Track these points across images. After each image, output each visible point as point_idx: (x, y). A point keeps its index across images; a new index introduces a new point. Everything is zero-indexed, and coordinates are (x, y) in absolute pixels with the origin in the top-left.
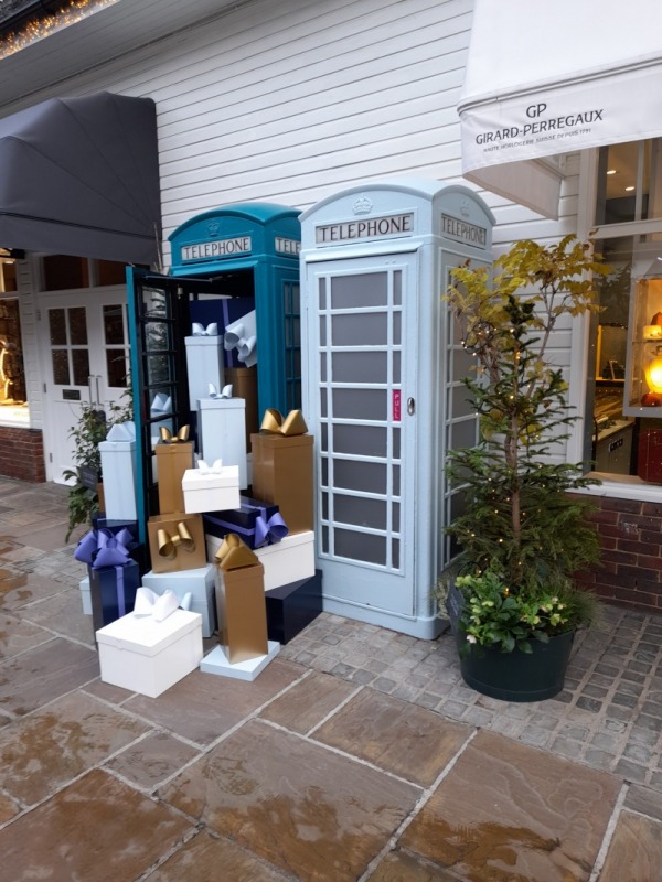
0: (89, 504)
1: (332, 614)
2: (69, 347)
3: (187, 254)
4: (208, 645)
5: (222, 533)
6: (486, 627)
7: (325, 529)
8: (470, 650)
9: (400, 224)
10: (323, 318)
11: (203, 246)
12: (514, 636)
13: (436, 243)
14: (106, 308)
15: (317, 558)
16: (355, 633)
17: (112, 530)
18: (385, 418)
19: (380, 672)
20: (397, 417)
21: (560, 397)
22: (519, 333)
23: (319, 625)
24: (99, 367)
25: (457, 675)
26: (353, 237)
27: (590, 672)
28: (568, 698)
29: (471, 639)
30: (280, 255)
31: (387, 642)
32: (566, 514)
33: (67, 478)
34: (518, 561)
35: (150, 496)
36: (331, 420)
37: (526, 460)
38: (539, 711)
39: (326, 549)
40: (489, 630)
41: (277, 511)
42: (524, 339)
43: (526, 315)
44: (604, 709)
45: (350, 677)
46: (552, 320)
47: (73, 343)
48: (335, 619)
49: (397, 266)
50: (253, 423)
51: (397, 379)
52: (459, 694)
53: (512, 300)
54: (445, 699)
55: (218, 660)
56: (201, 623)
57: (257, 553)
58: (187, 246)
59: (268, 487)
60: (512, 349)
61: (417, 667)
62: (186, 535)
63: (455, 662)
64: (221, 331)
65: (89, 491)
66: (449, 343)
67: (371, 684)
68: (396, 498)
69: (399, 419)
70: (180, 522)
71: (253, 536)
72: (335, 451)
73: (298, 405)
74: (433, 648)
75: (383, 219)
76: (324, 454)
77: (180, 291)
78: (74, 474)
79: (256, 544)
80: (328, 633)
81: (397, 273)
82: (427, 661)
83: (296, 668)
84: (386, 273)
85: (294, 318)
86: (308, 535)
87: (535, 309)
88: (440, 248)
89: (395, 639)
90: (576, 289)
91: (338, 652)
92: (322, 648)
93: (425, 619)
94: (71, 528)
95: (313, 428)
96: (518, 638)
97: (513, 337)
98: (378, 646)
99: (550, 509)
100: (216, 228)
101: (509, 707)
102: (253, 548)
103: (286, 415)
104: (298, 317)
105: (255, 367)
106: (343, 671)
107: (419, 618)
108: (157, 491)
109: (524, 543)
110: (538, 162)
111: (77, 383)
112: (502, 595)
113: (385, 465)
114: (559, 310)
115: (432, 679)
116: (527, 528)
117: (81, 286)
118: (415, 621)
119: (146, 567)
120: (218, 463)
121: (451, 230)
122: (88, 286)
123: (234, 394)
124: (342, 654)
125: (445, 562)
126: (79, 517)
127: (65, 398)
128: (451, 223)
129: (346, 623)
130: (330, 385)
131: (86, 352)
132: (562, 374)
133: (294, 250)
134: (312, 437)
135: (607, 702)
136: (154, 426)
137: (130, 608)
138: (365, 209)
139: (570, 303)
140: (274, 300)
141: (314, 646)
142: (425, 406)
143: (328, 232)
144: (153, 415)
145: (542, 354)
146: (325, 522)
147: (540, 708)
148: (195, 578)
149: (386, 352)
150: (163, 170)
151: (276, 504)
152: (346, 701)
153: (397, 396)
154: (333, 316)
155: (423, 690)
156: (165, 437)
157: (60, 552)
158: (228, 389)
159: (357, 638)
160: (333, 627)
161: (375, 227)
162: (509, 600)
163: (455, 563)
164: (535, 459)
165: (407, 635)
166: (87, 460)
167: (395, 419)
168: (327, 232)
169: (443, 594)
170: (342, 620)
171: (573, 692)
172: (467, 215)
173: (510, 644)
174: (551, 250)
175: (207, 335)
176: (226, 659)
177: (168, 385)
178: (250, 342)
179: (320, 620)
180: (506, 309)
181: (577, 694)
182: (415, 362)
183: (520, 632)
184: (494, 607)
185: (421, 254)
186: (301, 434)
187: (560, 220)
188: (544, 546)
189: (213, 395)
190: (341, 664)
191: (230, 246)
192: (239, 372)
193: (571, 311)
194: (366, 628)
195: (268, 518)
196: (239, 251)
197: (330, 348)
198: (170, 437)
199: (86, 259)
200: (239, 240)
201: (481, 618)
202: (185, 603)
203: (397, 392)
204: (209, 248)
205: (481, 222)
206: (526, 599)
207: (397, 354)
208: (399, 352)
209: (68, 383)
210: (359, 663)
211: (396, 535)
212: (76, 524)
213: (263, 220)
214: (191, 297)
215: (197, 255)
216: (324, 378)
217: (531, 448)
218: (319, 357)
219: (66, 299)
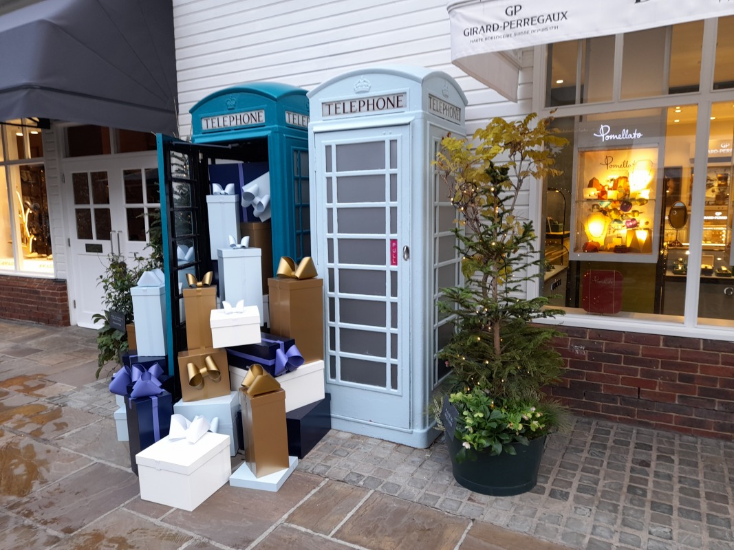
0: (117, 343)
1: (339, 431)
2: (92, 207)
3: (206, 125)
4: (235, 463)
5: (245, 364)
6: (477, 434)
7: (333, 358)
8: (465, 454)
9: (394, 101)
10: (329, 179)
11: (221, 119)
12: (501, 441)
13: (425, 118)
14: (126, 173)
15: (326, 383)
16: (360, 446)
17: (145, 365)
18: (384, 263)
19: (386, 477)
20: (394, 261)
21: (529, 244)
22: (498, 191)
23: (329, 441)
24: (119, 223)
25: (450, 477)
26: (355, 112)
27: (556, 468)
28: (541, 491)
29: (466, 445)
30: (289, 126)
31: (389, 452)
32: (540, 338)
33: (96, 321)
34: (501, 379)
35: (177, 334)
36: (337, 265)
37: (505, 295)
38: (521, 503)
39: (333, 375)
40: (480, 437)
41: (294, 344)
42: (501, 196)
43: (503, 176)
44: (571, 498)
45: (361, 483)
46: (520, 181)
47: (95, 202)
48: (342, 435)
49: (393, 137)
50: (268, 269)
51: (394, 230)
52: (454, 493)
53: (492, 165)
54: (442, 497)
55: (245, 475)
56: (229, 443)
57: (279, 380)
58: (207, 117)
59: (284, 323)
60: (492, 205)
61: (416, 471)
62: (213, 367)
63: (447, 466)
64: (238, 191)
65: (117, 332)
66: (435, 201)
67: (379, 489)
68: (394, 330)
69: (396, 264)
70: (206, 356)
71: (274, 366)
72: (340, 291)
73: (309, 255)
74: (427, 455)
75: (381, 97)
76: (332, 294)
77: (200, 156)
78: (103, 317)
79: (276, 374)
80: (338, 447)
81: (393, 142)
82: (424, 466)
83: (314, 478)
84: (384, 142)
85: (303, 180)
86: (319, 364)
87: (509, 171)
88: (428, 122)
89: (395, 449)
90: (537, 157)
91: (348, 463)
92: (334, 460)
93: (419, 431)
94: (101, 365)
95: (322, 273)
96: (505, 442)
97: (493, 194)
98: (382, 456)
99: (525, 335)
100: (234, 102)
101: (496, 500)
102: (275, 376)
103: (299, 262)
104: (307, 179)
105: (269, 220)
106: (355, 479)
107: (414, 431)
108: (185, 330)
109: (505, 363)
110: (502, 54)
111: (98, 238)
112: (489, 407)
113: (384, 303)
114: (526, 174)
115: (430, 482)
116: (506, 351)
117: (101, 153)
118: (412, 433)
119: (177, 396)
120: (241, 303)
121: (435, 108)
122: (109, 152)
123: (251, 245)
124: (352, 464)
125: (434, 382)
126: (108, 355)
127: (87, 251)
128: (435, 102)
129: (352, 438)
130: (336, 235)
131: (107, 212)
132: (533, 224)
133: (301, 123)
134: (322, 280)
135: (573, 492)
136: (181, 273)
137: (165, 432)
138: (364, 88)
139: (534, 168)
140: (285, 164)
141: (327, 459)
142: (417, 253)
143: (333, 108)
144: (180, 264)
145: (512, 210)
146: (333, 353)
147: (521, 500)
148: (222, 404)
149: (385, 208)
150: (178, 54)
151: (292, 337)
152: (360, 504)
153: (394, 244)
154: (338, 178)
155: (423, 491)
156: (191, 282)
157: (89, 387)
158: (245, 240)
159: (363, 450)
160: (341, 441)
161: (373, 104)
162: (495, 411)
163: (442, 383)
164: (511, 294)
165: (405, 445)
166: (115, 305)
167: (392, 264)
168: (331, 108)
169: (438, 409)
170: (348, 436)
171: (545, 485)
172: (447, 96)
173: (498, 448)
174: (517, 125)
175: (226, 194)
176: (252, 474)
177: (191, 238)
178: (264, 201)
179: (329, 437)
180: (487, 172)
181: (548, 486)
182: (409, 216)
183: (506, 438)
184: (484, 418)
185: (413, 126)
186: (311, 278)
187: (519, 102)
188: (521, 365)
189: (233, 246)
190: (352, 472)
191: (246, 118)
192: (254, 225)
193: (534, 174)
194: (370, 441)
195: (286, 351)
196: (254, 122)
197: (336, 205)
198: (195, 282)
199: (107, 129)
200: (254, 113)
201: (474, 427)
202: (213, 427)
203: (394, 241)
204: (227, 119)
205: (457, 102)
206: (509, 409)
207: (394, 210)
208: (396, 208)
209: (91, 238)
210: (367, 471)
211: (394, 361)
212: (105, 362)
213: (276, 97)
214: (210, 162)
215: (215, 125)
216: (330, 230)
217: (508, 285)
218: (326, 212)
219: (88, 165)
